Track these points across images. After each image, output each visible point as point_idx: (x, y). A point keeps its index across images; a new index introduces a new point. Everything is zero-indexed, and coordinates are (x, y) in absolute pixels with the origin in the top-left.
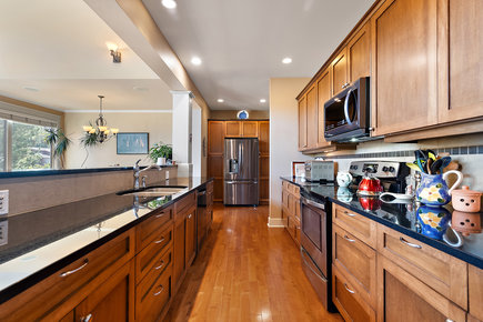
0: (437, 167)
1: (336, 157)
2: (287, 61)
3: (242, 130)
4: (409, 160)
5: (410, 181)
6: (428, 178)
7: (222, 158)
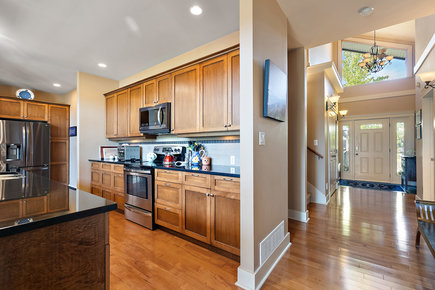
0: (197, 148)
3: (24, 112)
4: (186, 145)
5: (187, 155)
6: (195, 153)
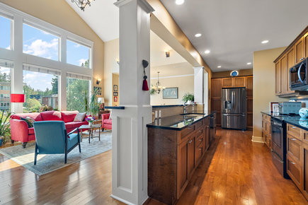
1: (304, 99)
2: (265, 42)
3: (234, 83)
7: (220, 100)
